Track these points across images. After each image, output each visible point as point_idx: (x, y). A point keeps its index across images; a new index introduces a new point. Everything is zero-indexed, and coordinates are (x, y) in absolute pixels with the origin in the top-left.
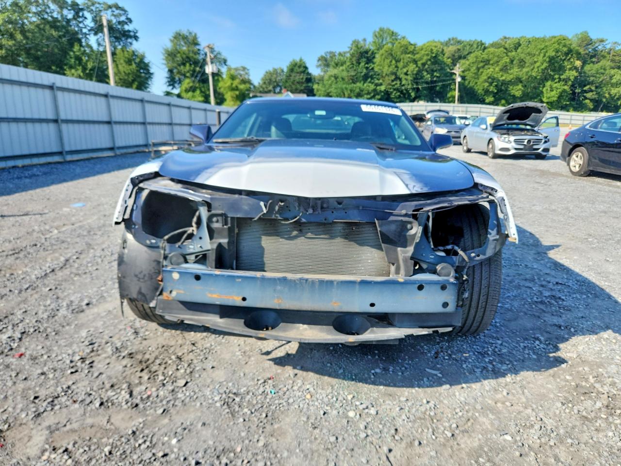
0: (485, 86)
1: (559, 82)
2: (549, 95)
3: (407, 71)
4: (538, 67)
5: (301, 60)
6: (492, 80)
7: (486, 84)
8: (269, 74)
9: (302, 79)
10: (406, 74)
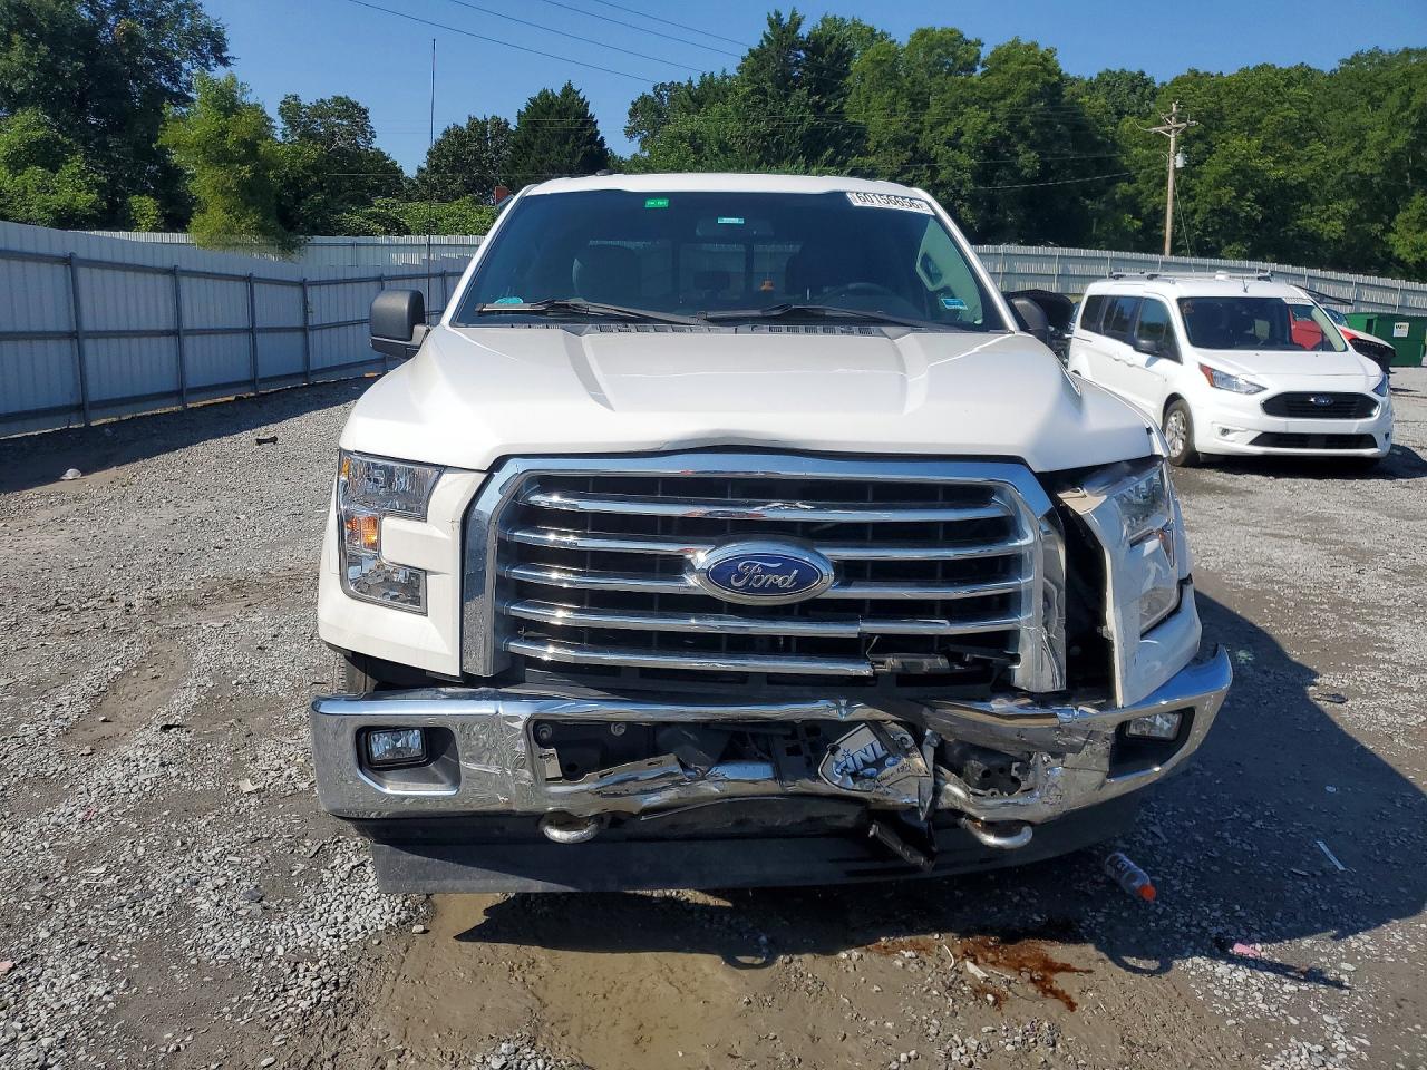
3: (960, 133)
4: (1380, 145)
5: (568, 90)
6: (1244, 177)
8: (455, 137)
9: (572, 155)
10: (953, 143)
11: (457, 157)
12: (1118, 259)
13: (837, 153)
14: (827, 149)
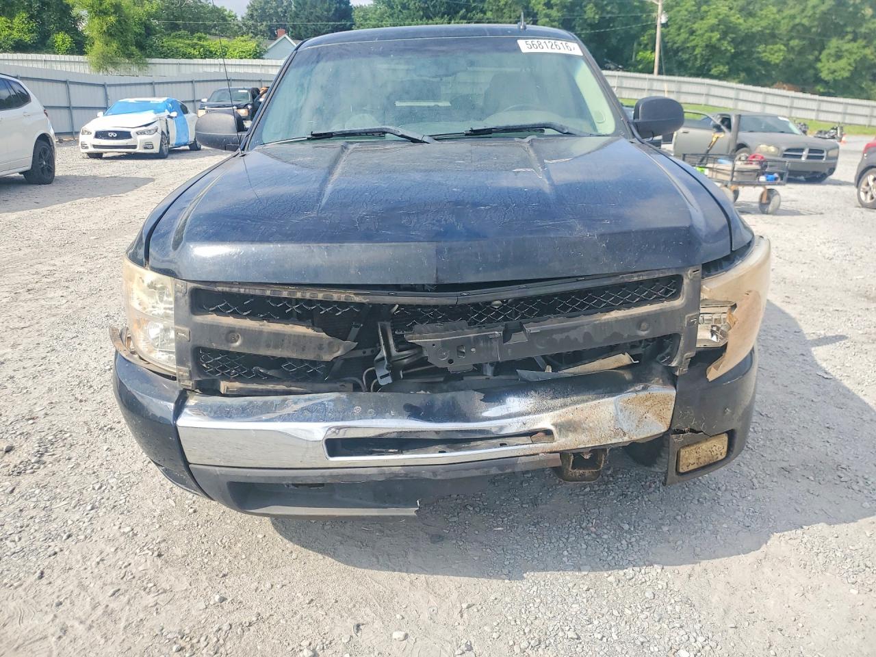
0: (714, 40)
1: (854, 40)
2: (833, 66)
4: (813, 7)
6: (726, 29)
7: (716, 35)
9: (328, 10)
11: (263, 9)
12: (622, 77)
13: (468, 11)
14: (462, 9)
